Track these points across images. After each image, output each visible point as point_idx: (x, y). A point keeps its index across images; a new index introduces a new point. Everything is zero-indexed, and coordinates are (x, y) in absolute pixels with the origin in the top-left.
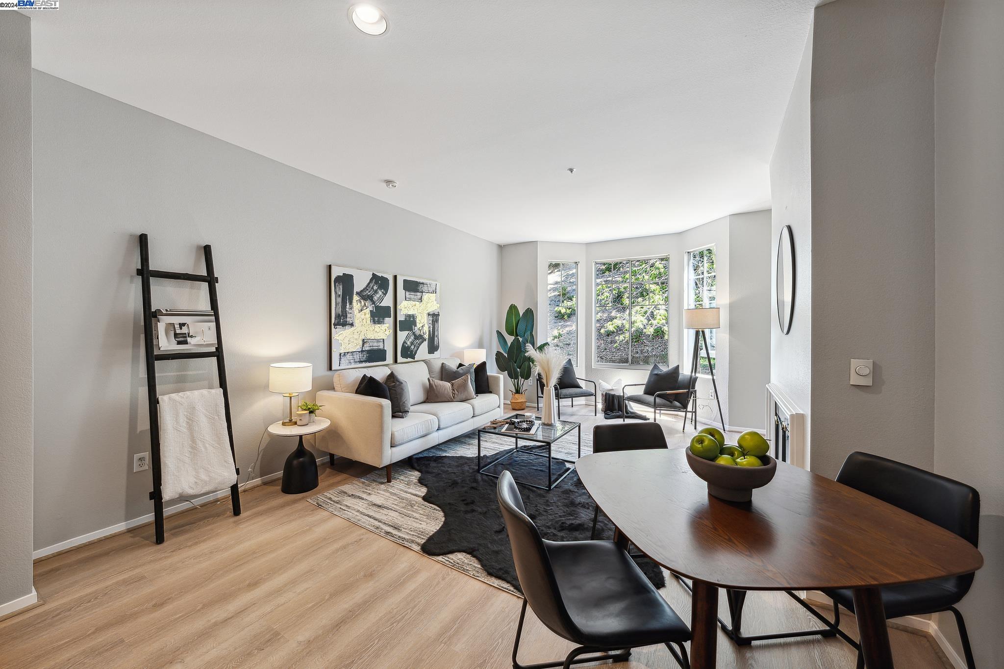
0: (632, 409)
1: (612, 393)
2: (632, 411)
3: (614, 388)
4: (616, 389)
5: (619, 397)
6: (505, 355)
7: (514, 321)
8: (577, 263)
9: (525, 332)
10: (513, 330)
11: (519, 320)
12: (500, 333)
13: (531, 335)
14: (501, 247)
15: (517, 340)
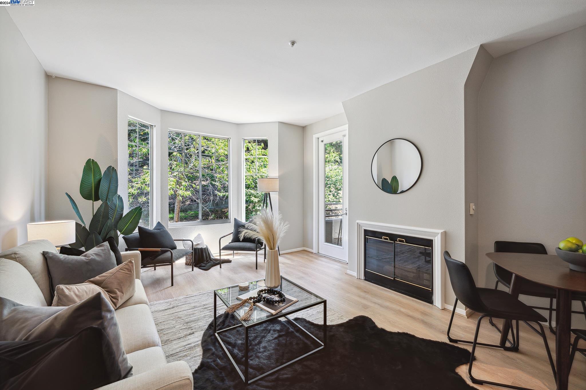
0: (214, 257)
1: (199, 247)
2: (213, 258)
3: (199, 242)
4: (201, 243)
5: (205, 249)
6: (83, 225)
7: (92, 181)
8: (152, 126)
9: (107, 195)
10: (91, 193)
11: (100, 180)
12: (69, 197)
13: (120, 198)
14: (49, 77)
15: (105, 205)
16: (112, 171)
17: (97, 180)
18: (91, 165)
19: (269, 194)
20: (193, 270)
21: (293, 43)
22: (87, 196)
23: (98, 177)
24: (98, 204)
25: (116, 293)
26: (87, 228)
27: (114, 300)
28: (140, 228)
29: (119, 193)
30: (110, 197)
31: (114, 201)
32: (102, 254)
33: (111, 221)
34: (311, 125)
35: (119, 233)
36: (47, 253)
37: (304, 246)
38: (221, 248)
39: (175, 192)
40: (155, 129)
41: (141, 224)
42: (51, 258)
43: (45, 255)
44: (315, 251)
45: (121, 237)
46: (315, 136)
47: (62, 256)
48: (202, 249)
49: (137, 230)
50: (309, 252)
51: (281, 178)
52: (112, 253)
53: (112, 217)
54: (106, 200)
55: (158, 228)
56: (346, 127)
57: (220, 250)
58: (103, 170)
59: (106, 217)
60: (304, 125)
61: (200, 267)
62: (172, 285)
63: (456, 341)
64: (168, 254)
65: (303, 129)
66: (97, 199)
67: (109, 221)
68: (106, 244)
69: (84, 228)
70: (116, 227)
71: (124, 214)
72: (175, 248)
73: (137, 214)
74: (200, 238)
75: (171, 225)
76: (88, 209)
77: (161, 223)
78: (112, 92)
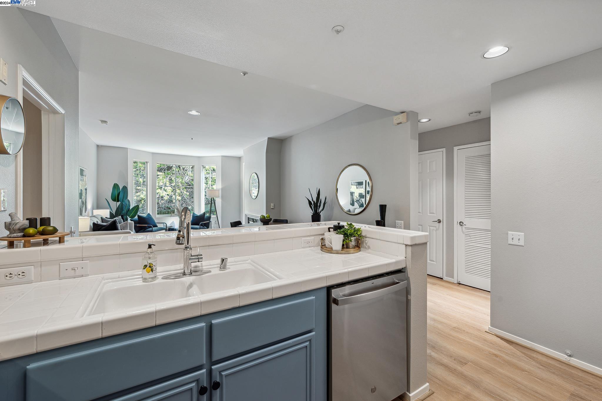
3: (172, 225)
7: (116, 193)
8: (147, 162)
10: (116, 198)
11: (120, 193)
12: (107, 200)
13: (129, 201)
14: (98, 146)
15: (122, 204)
16: (125, 188)
17: (118, 193)
18: (116, 186)
19: (214, 198)
21: (192, 139)
22: (114, 200)
23: (118, 191)
24: (119, 203)
27: (121, 228)
28: (138, 216)
29: (129, 198)
30: (124, 200)
31: (126, 202)
32: (119, 220)
33: (125, 211)
35: (128, 216)
40: (148, 164)
41: (138, 213)
43: (102, 218)
45: (129, 219)
47: (106, 219)
49: (136, 217)
51: (222, 189)
52: (122, 220)
54: (122, 202)
55: (148, 216)
58: (121, 188)
59: (122, 209)
60: (240, 156)
64: (151, 229)
66: (118, 201)
67: (123, 212)
68: (120, 217)
69: (113, 213)
70: (127, 214)
71: (131, 208)
72: (157, 226)
73: (137, 208)
74: (173, 223)
75: (157, 216)
76: (115, 205)
77: (151, 214)
78: (126, 149)
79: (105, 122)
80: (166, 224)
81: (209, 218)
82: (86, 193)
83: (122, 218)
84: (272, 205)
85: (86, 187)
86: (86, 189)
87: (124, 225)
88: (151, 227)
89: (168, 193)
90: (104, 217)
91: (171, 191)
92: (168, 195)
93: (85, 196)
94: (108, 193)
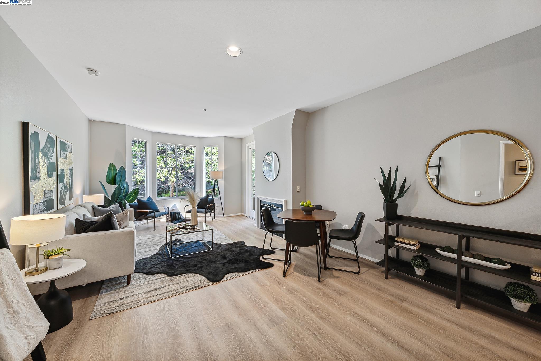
0: (182, 217)
1: (174, 211)
3: (174, 209)
4: (175, 209)
5: (177, 212)
6: (108, 197)
7: (112, 175)
9: (120, 182)
10: (112, 181)
11: (116, 174)
12: (101, 183)
13: (127, 183)
14: (90, 121)
15: (119, 187)
16: (123, 170)
17: (114, 174)
18: (112, 167)
19: (217, 180)
20: (169, 224)
21: (205, 110)
22: (110, 182)
23: (115, 173)
24: (115, 186)
25: (120, 222)
26: (110, 198)
27: (120, 225)
28: (138, 200)
29: (127, 181)
30: (121, 183)
31: (124, 185)
32: (116, 208)
33: (122, 195)
34: (245, 138)
35: (127, 202)
36: (94, 206)
37: (242, 212)
38: (186, 212)
39: (167, 179)
40: (148, 143)
41: (139, 197)
42: (95, 208)
43: (92, 206)
44: (247, 215)
45: (128, 204)
46: (247, 145)
47: (99, 208)
48: (175, 213)
49: (136, 201)
50: (244, 216)
51: (225, 170)
52: (120, 208)
53: (123, 194)
54: (120, 185)
55: (149, 200)
56: (254, 143)
57: (185, 213)
58: (118, 169)
59: (120, 193)
61: (173, 223)
62: (155, 230)
63: (273, 249)
64: (152, 214)
65: (241, 139)
66: (115, 184)
68: (118, 204)
69: (108, 198)
70: (125, 198)
71: (130, 191)
72: (158, 211)
73: (136, 192)
74: (175, 206)
75: (158, 199)
76: (111, 189)
77: (151, 197)
78: (123, 126)
79: (95, 71)
80: (169, 208)
81: (213, 201)
82: (71, 175)
83: (120, 205)
84: (298, 187)
85: (72, 166)
86: (71, 170)
87: (122, 216)
88: (152, 212)
89: (163, 175)
90: (96, 205)
91: (167, 173)
92: (164, 177)
93: (69, 178)
94: (102, 174)
